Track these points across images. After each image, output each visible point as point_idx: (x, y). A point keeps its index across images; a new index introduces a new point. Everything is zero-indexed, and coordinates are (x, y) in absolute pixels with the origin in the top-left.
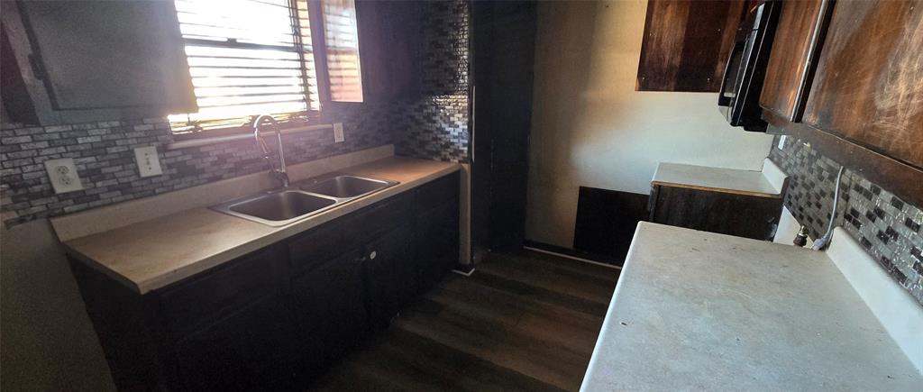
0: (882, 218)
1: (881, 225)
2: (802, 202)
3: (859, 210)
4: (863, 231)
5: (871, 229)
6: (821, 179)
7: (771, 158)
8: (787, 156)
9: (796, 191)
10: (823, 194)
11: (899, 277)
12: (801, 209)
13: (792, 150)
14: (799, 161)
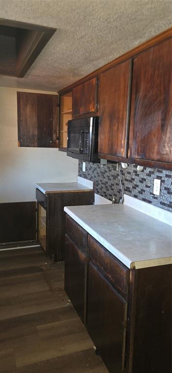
0: (138, 187)
1: (138, 189)
2: (104, 190)
3: (129, 187)
4: (133, 193)
5: (135, 192)
6: (110, 180)
7: (80, 176)
8: (89, 174)
9: (99, 186)
10: (113, 185)
11: (150, 202)
12: (105, 193)
13: (91, 171)
14: (96, 175)
